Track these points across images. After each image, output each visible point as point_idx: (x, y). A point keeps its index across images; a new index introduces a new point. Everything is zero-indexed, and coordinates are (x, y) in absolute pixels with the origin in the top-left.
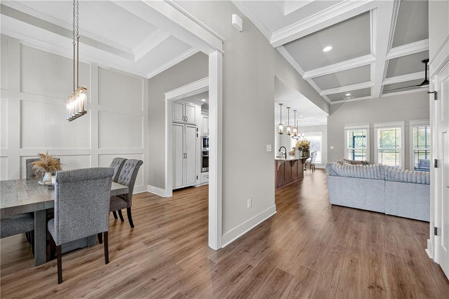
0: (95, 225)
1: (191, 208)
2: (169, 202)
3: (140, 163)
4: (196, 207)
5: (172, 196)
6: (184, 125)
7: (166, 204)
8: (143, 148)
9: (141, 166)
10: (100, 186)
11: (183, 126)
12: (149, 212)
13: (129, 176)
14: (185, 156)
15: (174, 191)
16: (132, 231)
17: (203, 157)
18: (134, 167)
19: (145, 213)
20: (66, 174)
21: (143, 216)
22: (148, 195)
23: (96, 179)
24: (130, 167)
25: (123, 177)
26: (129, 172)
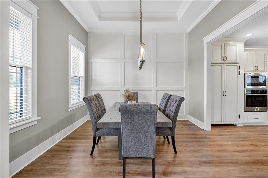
0: (145, 150)
1: (238, 154)
2: (209, 136)
3: (182, 99)
4: (244, 154)
5: (210, 130)
6: (223, 64)
7: (206, 138)
8: (184, 86)
9: (183, 102)
10: (147, 119)
11: (222, 66)
12: (190, 142)
13: (173, 109)
14: (224, 94)
15: (213, 125)
16: (175, 157)
17: (247, 96)
18: (177, 102)
19: (187, 142)
20: (125, 107)
21: (185, 144)
22: (188, 123)
23: (144, 113)
24: (174, 102)
25: (169, 109)
26: (173, 106)
